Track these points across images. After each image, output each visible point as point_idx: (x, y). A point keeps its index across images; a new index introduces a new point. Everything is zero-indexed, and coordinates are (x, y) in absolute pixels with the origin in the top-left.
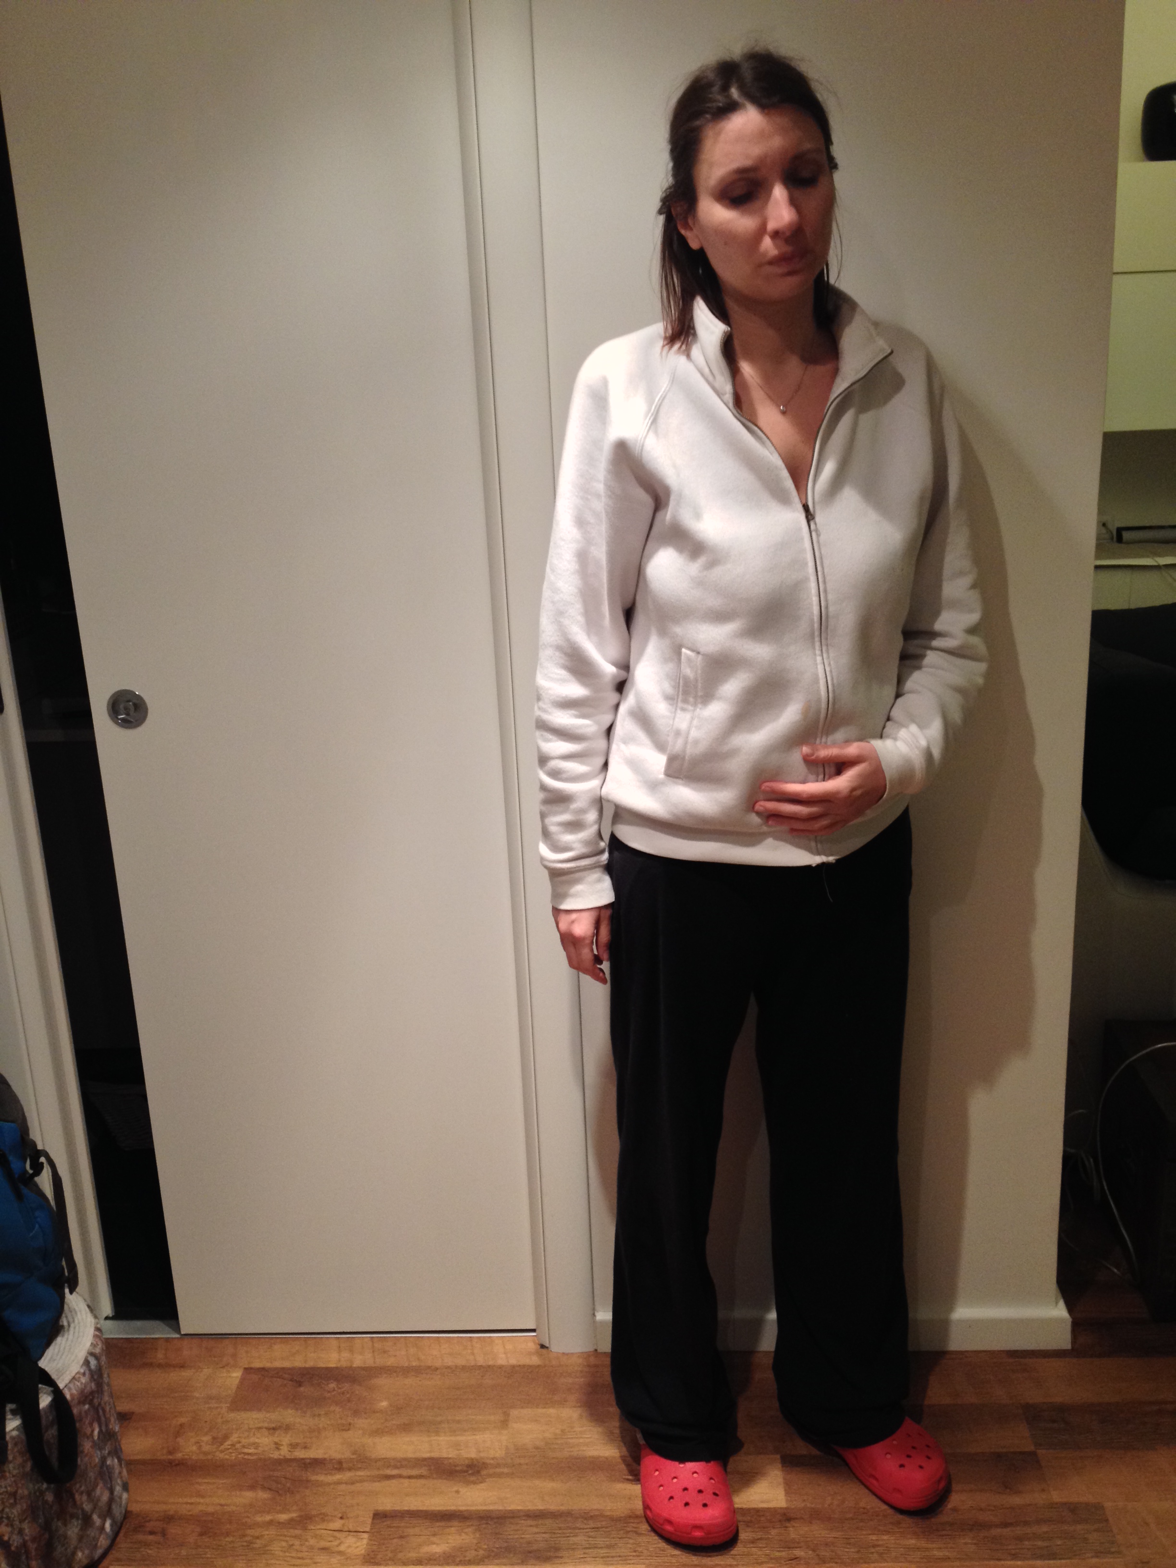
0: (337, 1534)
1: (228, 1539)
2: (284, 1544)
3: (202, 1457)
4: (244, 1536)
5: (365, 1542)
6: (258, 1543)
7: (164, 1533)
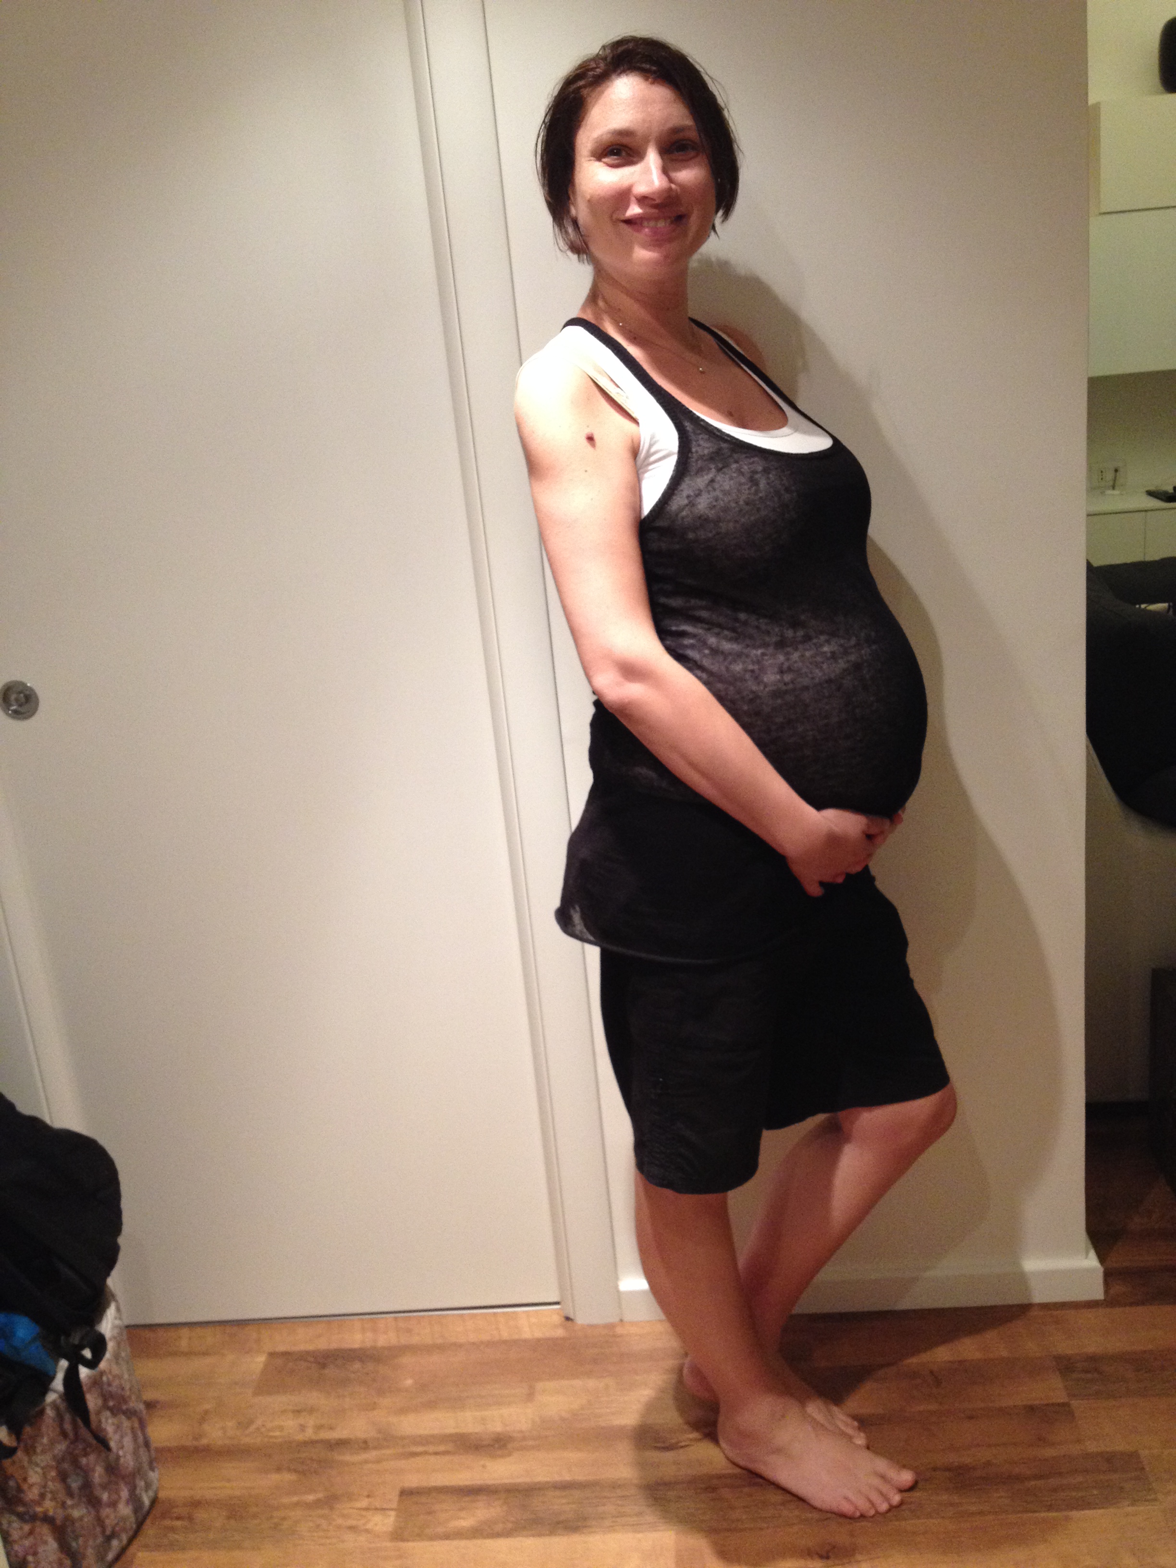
0: (366, 1513)
3: (228, 1442)
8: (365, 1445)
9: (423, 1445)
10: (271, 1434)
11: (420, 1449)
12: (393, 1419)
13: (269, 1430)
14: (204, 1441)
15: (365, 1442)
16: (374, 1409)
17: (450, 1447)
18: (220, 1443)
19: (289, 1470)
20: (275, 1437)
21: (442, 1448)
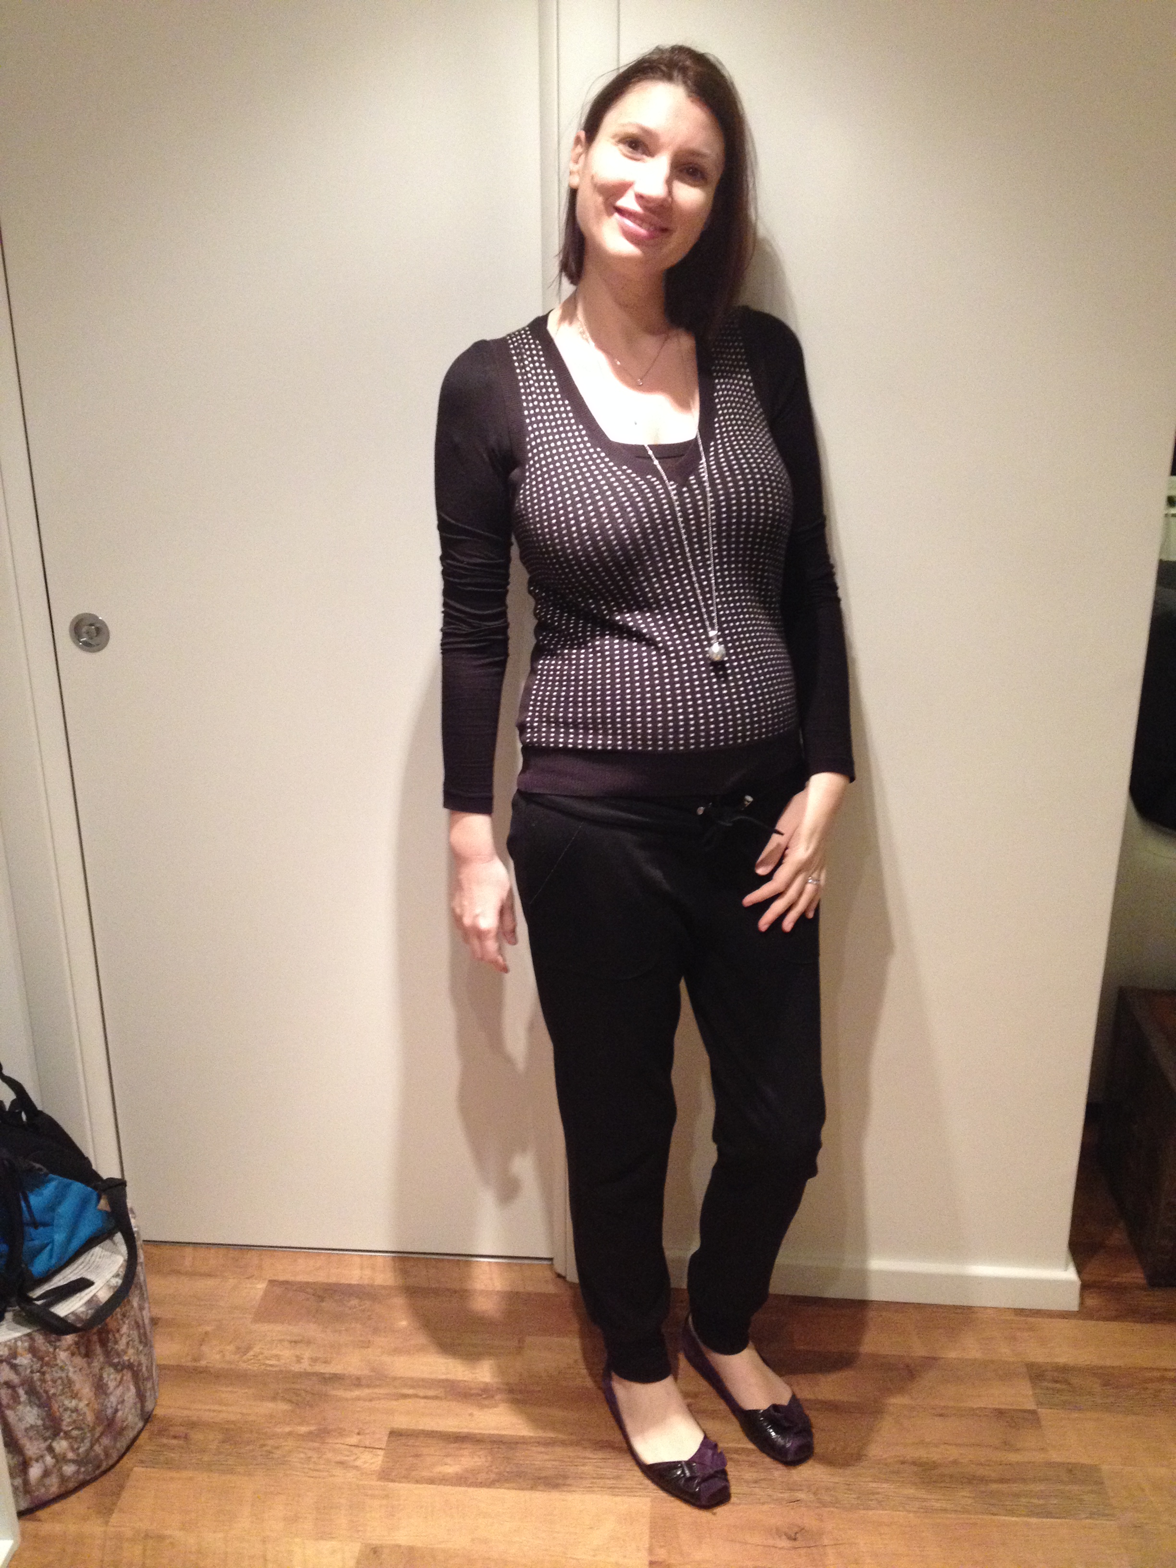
0: (355, 1450)
1: (251, 1447)
2: (302, 1455)
3: (226, 1366)
4: (264, 1445)
5: (380, 1458)
6: (278, 1453)
7: (186, 1437)
8: (358, 1382)
9: (412, 1387)
10: (268, 1362)
11: (411, 1392)
12: (386, 1359)
13: (267, 1358)
14: (203, 1363)
15: (358, 1379)
16: (368, 1347)
17: (440, 1392)
18: (219, 1366)
19: (284, 1399)
20: (271, 1366)
21: (431, 1393)
